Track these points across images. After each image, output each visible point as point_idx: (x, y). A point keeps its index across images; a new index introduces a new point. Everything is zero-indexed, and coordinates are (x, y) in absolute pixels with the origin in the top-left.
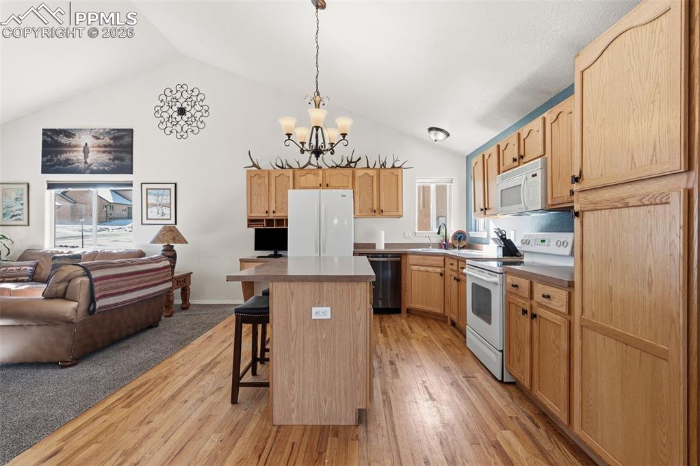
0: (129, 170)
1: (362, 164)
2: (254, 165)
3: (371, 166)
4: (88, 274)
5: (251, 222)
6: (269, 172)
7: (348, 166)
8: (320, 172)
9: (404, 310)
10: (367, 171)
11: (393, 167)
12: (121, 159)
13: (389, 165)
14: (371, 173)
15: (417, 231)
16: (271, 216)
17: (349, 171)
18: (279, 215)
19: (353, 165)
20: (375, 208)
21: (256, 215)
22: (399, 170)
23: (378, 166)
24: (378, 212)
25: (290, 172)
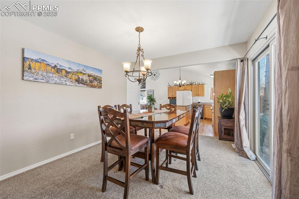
0: (145, 88)
1: (194, 84)
2: (169, 85)
3: (196, 84)
4: (146, 106)
5: (169, 98)
6: (172, 87)
7: (191, 84)
8: (184, 86)
9: (204, 118)
10: (195, 85)
11: (202, 84)
12: (144, 86)
13: (201, 84)
14: (196, 86)
15: (209, 99)
16: (173, 96)
17: (191, 86)
18: (175, 96)
19: (192, 84)
20: (197, 94)
21: (170, 96)
22: (203, 85)
23: (198, 84)
24: (198, 95)
25: (177, 86)
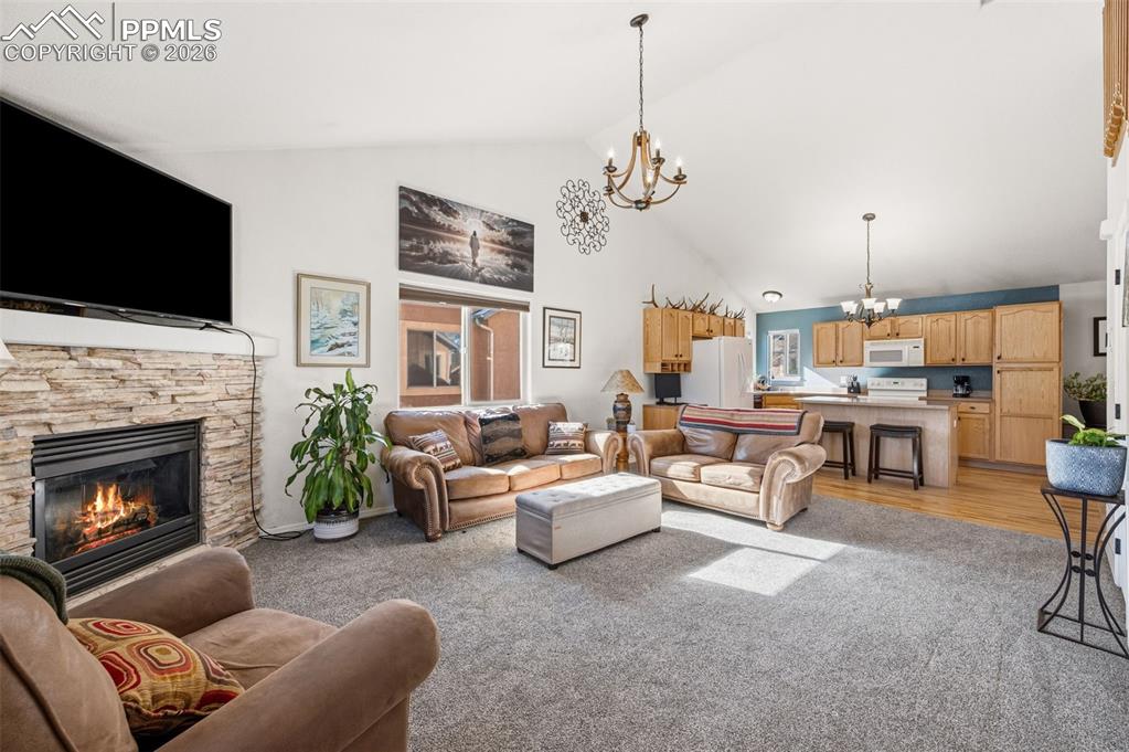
0: (528, 285)
2: (653, 301)
12: (521, 268)
14: (731, 321)
18: (684, 359)
21: (667, 358)
23: (733, 316)
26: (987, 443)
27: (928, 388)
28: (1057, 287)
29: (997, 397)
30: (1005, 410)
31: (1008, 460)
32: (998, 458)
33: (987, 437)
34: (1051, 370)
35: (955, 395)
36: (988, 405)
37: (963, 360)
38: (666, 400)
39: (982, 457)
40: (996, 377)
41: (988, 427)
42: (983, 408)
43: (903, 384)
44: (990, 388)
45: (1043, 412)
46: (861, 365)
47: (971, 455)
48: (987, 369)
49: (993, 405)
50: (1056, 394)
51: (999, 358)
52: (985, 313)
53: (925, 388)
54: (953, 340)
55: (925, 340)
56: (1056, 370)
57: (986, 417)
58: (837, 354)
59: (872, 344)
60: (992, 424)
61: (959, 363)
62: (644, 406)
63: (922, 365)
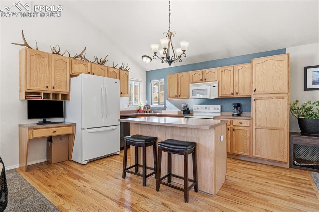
26: (248, 145)
27: (221, 111)
28: (285, 49)
29: (253, 116)
30: (257, 125)
31: (259, 156)
32: (254, 155)
33: (248, 142)
34: (283, 98)
35: (233, 115)
36: (249, 121)
37: (237, 93)
38: (48, 120)
39: (246, 154)
40: (253, 103)
41: (248, 135)
42: (246, 123)
43: (209, 109)
44: (250, 111)
45: (278, 126)
46: (188, 98)
47: (240, 153)
48: (249, 98)
49: (251, 121)
50: (286, 114)
51: (255, 91)
52: (248, 65)
53: (219, 111)
54: (232, 82)
55: (218, 83)
56: (286, 98)
57: (248, 129)
58: (178, 92)
59: (193, 86)
60: (251, 133)
61: (235, 96)
62: (20, 126)
63: (217, 97)
